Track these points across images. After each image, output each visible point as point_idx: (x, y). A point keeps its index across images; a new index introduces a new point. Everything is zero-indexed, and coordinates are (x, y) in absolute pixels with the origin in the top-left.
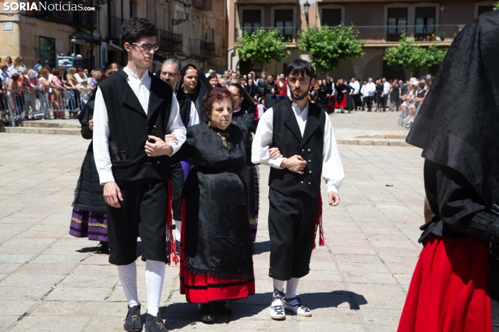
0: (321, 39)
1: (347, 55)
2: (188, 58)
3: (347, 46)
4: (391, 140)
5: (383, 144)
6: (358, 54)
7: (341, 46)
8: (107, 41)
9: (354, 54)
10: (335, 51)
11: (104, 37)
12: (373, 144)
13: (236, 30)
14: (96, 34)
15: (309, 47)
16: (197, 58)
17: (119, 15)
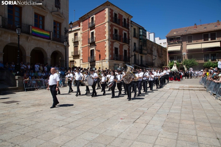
0: (187, 62)
1: (194, 65)
2: (157, 67)
3: (194, 63)
4: (190, 88)
5: (187, 90)
6: (197, 65)
7: (192, 63)
8: (134, 64)
9: (195, 65)
10: (191, 64)
11: (133, 63)
12: (184, 89)
13: (169, 61)
14: (130, 63)
15: (185, 64)
16: (160, 67)
17: (137, 59)
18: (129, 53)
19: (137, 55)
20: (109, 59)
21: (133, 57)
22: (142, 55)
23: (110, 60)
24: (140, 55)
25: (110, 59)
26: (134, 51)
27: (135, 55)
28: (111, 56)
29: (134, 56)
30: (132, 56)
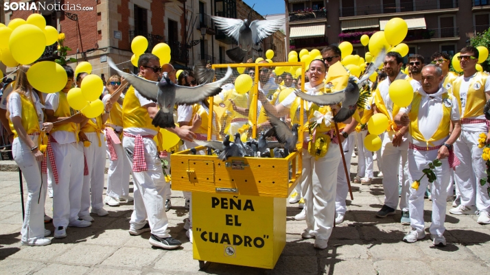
17: (210, 54)
18: (185, 34)
19: (210, 43)
20: (112, 48)
21: (197, 48)
22: (222, 44)
23: (116, 51)
24: (217, 44)
25: (117, 46)
26: (199, 29)
27: (203, 42)
28: (119, 35)
29: (199, 45)
30: (194, 43)
